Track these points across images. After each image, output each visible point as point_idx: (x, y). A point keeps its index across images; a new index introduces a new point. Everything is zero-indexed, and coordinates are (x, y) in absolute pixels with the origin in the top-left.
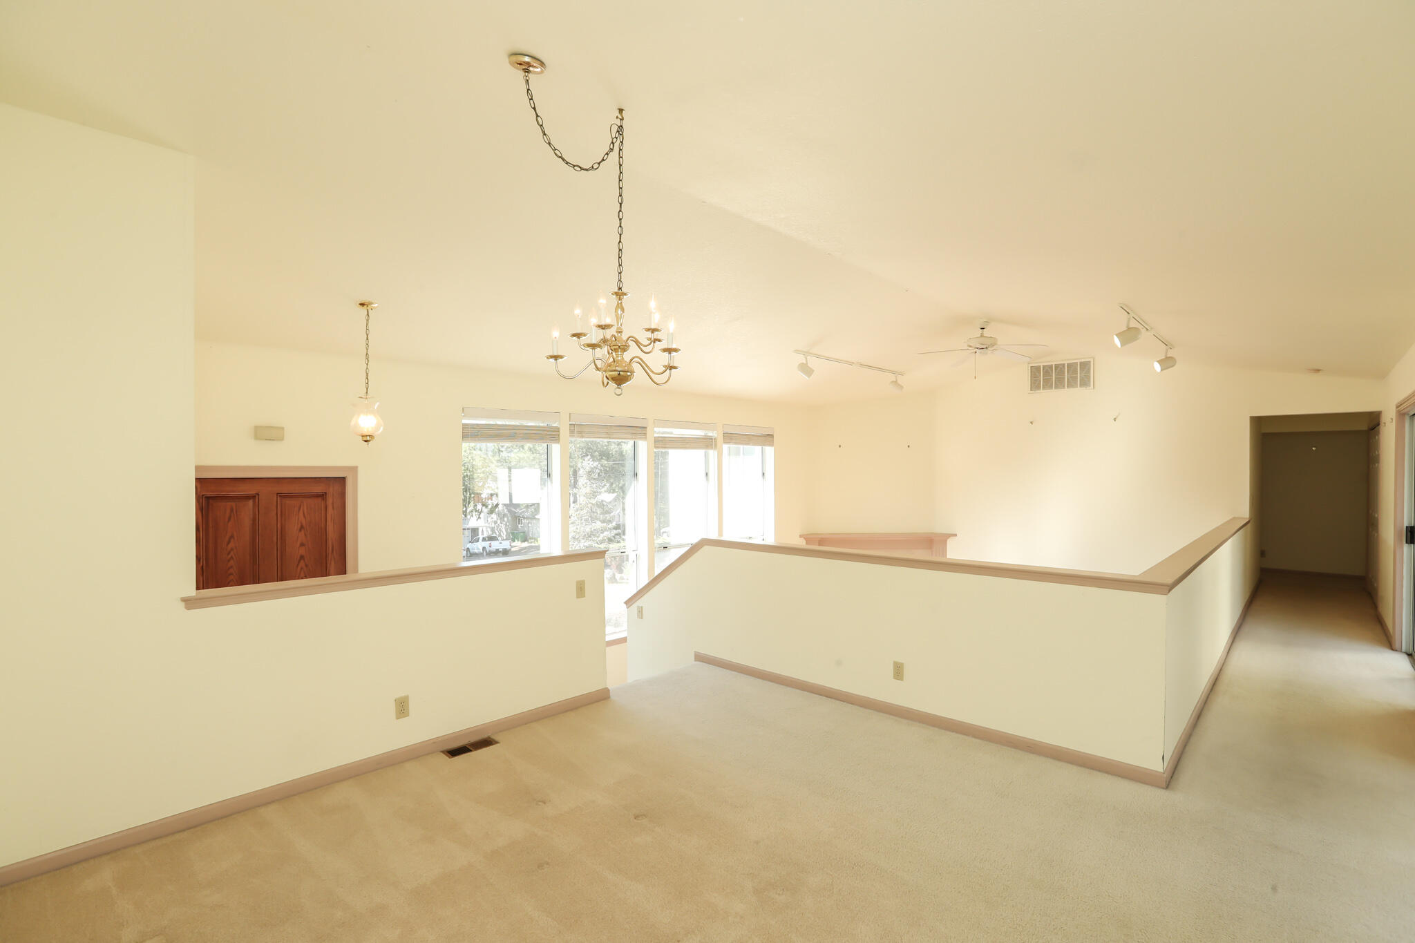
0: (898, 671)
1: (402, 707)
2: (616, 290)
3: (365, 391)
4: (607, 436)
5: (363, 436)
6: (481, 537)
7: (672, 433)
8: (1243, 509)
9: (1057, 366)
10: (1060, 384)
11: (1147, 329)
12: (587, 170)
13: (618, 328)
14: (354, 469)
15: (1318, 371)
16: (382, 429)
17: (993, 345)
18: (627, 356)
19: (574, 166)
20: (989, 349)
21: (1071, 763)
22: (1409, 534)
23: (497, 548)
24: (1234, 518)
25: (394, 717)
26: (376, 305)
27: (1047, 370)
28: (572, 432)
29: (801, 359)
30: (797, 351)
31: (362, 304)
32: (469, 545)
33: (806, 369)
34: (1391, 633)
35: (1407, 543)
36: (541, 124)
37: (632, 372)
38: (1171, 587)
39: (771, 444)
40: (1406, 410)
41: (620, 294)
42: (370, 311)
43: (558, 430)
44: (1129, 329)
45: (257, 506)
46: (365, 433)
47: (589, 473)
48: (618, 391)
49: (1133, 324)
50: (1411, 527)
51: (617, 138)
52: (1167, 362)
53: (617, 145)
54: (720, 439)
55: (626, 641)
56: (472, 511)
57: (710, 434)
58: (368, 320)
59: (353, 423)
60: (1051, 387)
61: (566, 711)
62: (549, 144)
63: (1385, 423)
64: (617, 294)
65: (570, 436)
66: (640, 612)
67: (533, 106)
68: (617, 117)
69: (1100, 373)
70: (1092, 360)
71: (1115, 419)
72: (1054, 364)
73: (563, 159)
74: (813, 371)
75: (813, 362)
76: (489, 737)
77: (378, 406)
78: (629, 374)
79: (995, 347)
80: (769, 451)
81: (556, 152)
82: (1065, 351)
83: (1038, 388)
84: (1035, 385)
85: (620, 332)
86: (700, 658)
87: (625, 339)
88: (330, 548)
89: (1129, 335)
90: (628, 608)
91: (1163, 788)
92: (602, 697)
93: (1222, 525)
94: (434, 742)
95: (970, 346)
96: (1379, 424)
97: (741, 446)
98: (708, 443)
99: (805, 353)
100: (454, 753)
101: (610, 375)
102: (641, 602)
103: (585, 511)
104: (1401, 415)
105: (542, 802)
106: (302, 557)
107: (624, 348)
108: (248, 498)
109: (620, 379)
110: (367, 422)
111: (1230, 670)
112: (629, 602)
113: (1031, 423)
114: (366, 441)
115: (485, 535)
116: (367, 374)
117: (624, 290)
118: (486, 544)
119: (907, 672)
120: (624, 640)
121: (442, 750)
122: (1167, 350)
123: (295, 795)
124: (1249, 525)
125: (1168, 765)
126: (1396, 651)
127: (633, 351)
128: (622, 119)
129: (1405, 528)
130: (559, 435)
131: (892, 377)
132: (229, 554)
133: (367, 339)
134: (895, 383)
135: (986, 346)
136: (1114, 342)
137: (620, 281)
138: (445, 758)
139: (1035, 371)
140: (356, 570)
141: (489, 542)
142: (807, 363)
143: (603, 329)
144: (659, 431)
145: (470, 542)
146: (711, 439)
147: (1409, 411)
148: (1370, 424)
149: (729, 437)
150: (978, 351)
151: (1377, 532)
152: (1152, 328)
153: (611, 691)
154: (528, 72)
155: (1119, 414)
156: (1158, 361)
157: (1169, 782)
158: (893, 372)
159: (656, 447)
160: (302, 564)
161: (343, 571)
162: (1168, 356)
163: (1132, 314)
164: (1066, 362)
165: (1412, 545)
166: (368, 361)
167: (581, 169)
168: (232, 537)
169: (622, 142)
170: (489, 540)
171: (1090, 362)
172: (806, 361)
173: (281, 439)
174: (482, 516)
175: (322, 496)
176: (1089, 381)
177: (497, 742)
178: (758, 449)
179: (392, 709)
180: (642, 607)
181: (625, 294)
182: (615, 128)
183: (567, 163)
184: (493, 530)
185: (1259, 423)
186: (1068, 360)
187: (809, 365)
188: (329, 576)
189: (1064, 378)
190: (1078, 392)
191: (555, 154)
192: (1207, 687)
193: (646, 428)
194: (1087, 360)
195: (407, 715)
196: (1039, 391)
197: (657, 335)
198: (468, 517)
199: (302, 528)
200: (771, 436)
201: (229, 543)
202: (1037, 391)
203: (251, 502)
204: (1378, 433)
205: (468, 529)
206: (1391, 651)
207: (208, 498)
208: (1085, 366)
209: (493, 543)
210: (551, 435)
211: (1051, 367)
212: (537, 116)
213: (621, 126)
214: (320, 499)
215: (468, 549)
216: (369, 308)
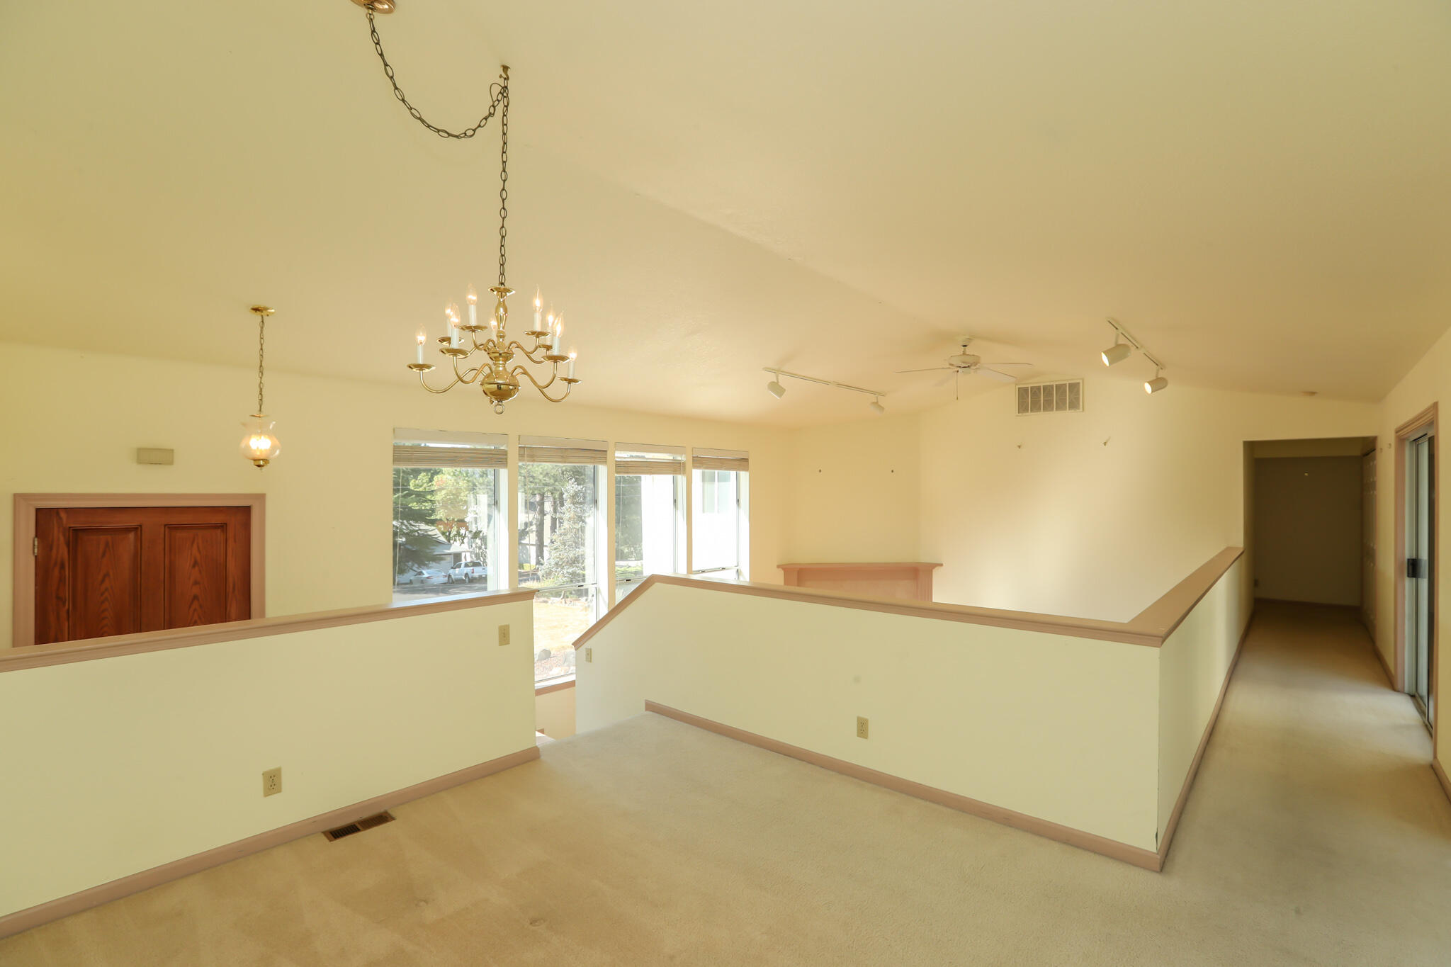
0: (863, 728)
1: (272, 782)
2: (497, 285)
3: (259, 409)
4: (561, 460)
5: (255, 460)
6: (463, 562)
7: (643, 457)
8: (1238, 539)
9: (1045, 387)
10: (1048, 406)
11: (1137, 348)
12: (457, 137)
13: (499, 332)
14: (261, 498)
15: (1313, 393)
16: (278, 452)
17: (976, 364)
18: (510, 365)
19: (439, 131)
20: (972, 367)
21: (1054, 839)
22: (1411, 567)
23: (480, 574)
24: (1228, 549)
25: (262, 793)
26: (273, 311)
27: (1035, 391)
28: (521, 456)
29: (772, 377)
30: (767, 369)
31: (256, 310)
32: (451, 571)
33: (776, 388)
34: (1393, 671)
35: (1408, 576)
36: (391, 74)
37: (516, 386)
38: (1164, 639)
39: (746, 469)
40: (1406, 436)
41: (502, 289)
42: (265, 318)
43: (505, 453)
44: (1118, 346)
45: (139, 539)
46: (257, 457)
47: (573, 497)
48: (499, 409)
49: (1122, 341)
50: (1413, 560)
51: (499, 101)
52: (1158, 384)
53: (500, 108)
54: (689, 464)
55: (574, 685)
56: (455, 536)
57: (679, 458)
58: (262, 328)
59: (243, 445)
60: (1039, 410)
61: (484, 777)
62: (403, 100)
63: (1381, 449)
64: (498, 289)
65: (520, 461)
66: (589, 653)
67: (380, 52)
68: (501, 76)
69: (1089, 394)
70: (1081, 382)
71: (1105, 444)
72: (1042, 385)
73: (423, 121)
74: (785, 390)
75: (784, 380)
76: (386, 812)
77: (274, 425)
78: (511, 387)
79: (977, 366)
80: (744, 476)
81: (413, 111)
82: (1052, 371)
83: (1026, 410)
84: (1023, 408)
85: (503, 337)
86: (651, 707)
87: (507, 344)
88: (231, 585)
89: (1118, 353)
90: (576, 650)
91: (1157, 872)
92: (530, 757)
93: (1216, 556)
94: (313, 821)
95: (952, 365)
96: (1374, 450)
97: (716, 471)
98: (675, 468)
99: (776, 371)
100: (337, 834)
101: (488, 389)
102: (589, 644)
103: (569, 536)
104: (1401, 440)
105: (425, 901)
106: (195, 597)
107: (507, 356)
108: (128, 530)
109: (501, 394)
110: (260, 444)
111: (1227, 717)
112: (577, 644)
113: (1019, 447)
114: (259, 466)
115: (469, 560)
116: (261, 389)
117: (507, 285)
118: (468, 570)
119: (872, 729)
120: (572, 684)
121: (324, 830)
122: (1158, 370)
123: (120, 898)
124: (1243, 556)
125: (1161, 845)
126: (1398, 691)
127: (518, 358)
128: (507, 79)
129: (1406, 560)
130: (506, 459)
131: (872, 398)
132: (102, 594)
133: (262, 349)
134: (876, 404)
135: (969, 364)
136: (1102, 360)
137: (502, 274)
138: (324, 839)
139: (1023, 393)
140: (262, 614)
141: (471, 568)
142: (778, 382)
143: (473, 331)
144: (622, 455)
145: (452, 568)
146: (679, 463)
147: (1409, 437)
148: (1366, 449)
149: (699, 462)
150: (959, 369)
151: (1374, 564)
152: (1142, 346)
153: (541, 750)
154: (372, 9)
155: (1110, 438)
156: (1149, 383)
157: (1164, 863)
158: (875, 393)
159: (617, 472)
160: (196, 605)
161: (246, 614)
162: (1159, 376)
163: (1121, 330)
164: (1054, 384)
165: (1414, 579)
166: (262, 374)
167: (449, 135)
168: (106, 575)
169: (507, 106)
170: (473, 566)
171: (1079, 383)
172: (777, 379)
173: (170, 462)
174: (466, 540)
175: (223, 526)
176: (1079, 404)
177: (393, 819)
178: (733, 474)
179: (259, 784)
180: (591, 649)
181: (509, 291)
182: (496, 89)
183: (429, 126)
184: (477, 556)
185: (1251, 447)
186: (1056, 381)
187: (780, 384)
188: (229, 621)
189: (1053, 400)
190: (1068, 414)
191: (412, 113)
192: (1204, 739)
193: (606, 451)
194: (1078, 381)
195: (280, 791)
196: (1027, 414)
197: (542, 340)
198: (452, 542)
199: (195, 564)
200: (746, 460)
201: (103, 581)
202: (1024, 414)
203: (131, 536)
204: (1374, 459)
205: (450, 554)
206: (1395, 693)
207: (76, 531)
208: (1074, 387)
209: (476, 569)
210: (497, 459)
211: (1039, 388)
212: (386, 65)
213: (506, 87)
214: (219, 531)
215: (450, 576)
216: (264, 313)
